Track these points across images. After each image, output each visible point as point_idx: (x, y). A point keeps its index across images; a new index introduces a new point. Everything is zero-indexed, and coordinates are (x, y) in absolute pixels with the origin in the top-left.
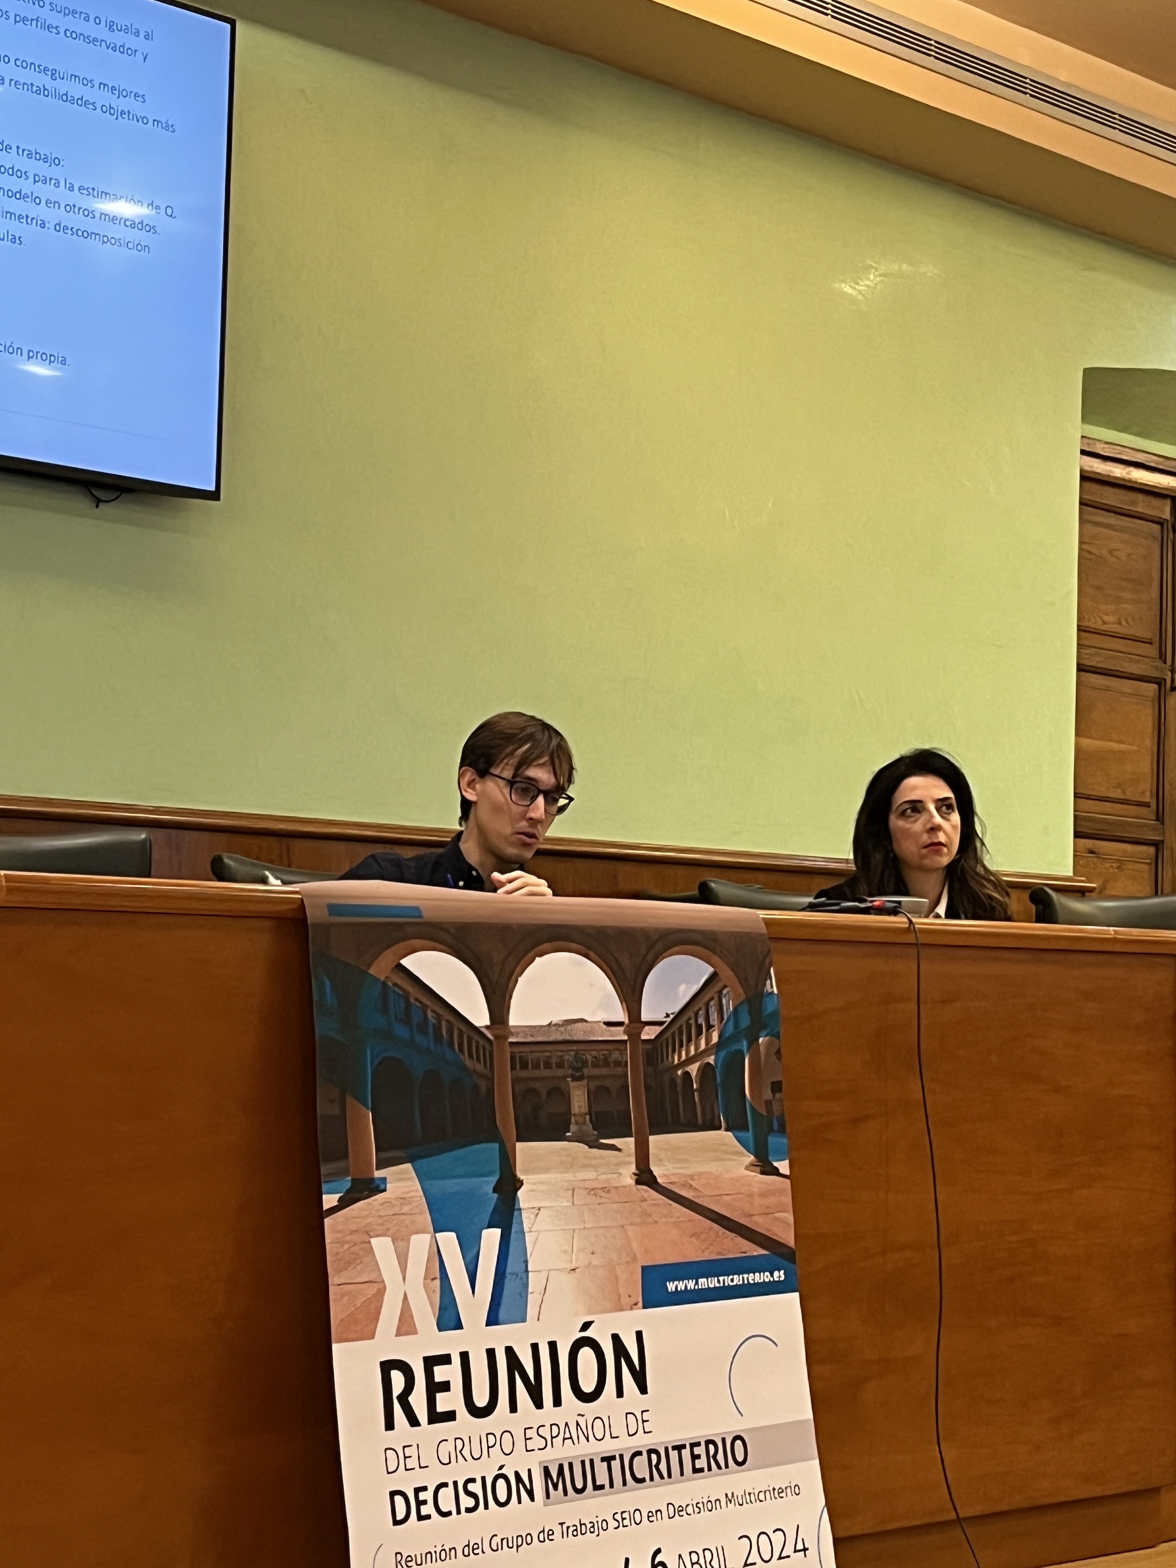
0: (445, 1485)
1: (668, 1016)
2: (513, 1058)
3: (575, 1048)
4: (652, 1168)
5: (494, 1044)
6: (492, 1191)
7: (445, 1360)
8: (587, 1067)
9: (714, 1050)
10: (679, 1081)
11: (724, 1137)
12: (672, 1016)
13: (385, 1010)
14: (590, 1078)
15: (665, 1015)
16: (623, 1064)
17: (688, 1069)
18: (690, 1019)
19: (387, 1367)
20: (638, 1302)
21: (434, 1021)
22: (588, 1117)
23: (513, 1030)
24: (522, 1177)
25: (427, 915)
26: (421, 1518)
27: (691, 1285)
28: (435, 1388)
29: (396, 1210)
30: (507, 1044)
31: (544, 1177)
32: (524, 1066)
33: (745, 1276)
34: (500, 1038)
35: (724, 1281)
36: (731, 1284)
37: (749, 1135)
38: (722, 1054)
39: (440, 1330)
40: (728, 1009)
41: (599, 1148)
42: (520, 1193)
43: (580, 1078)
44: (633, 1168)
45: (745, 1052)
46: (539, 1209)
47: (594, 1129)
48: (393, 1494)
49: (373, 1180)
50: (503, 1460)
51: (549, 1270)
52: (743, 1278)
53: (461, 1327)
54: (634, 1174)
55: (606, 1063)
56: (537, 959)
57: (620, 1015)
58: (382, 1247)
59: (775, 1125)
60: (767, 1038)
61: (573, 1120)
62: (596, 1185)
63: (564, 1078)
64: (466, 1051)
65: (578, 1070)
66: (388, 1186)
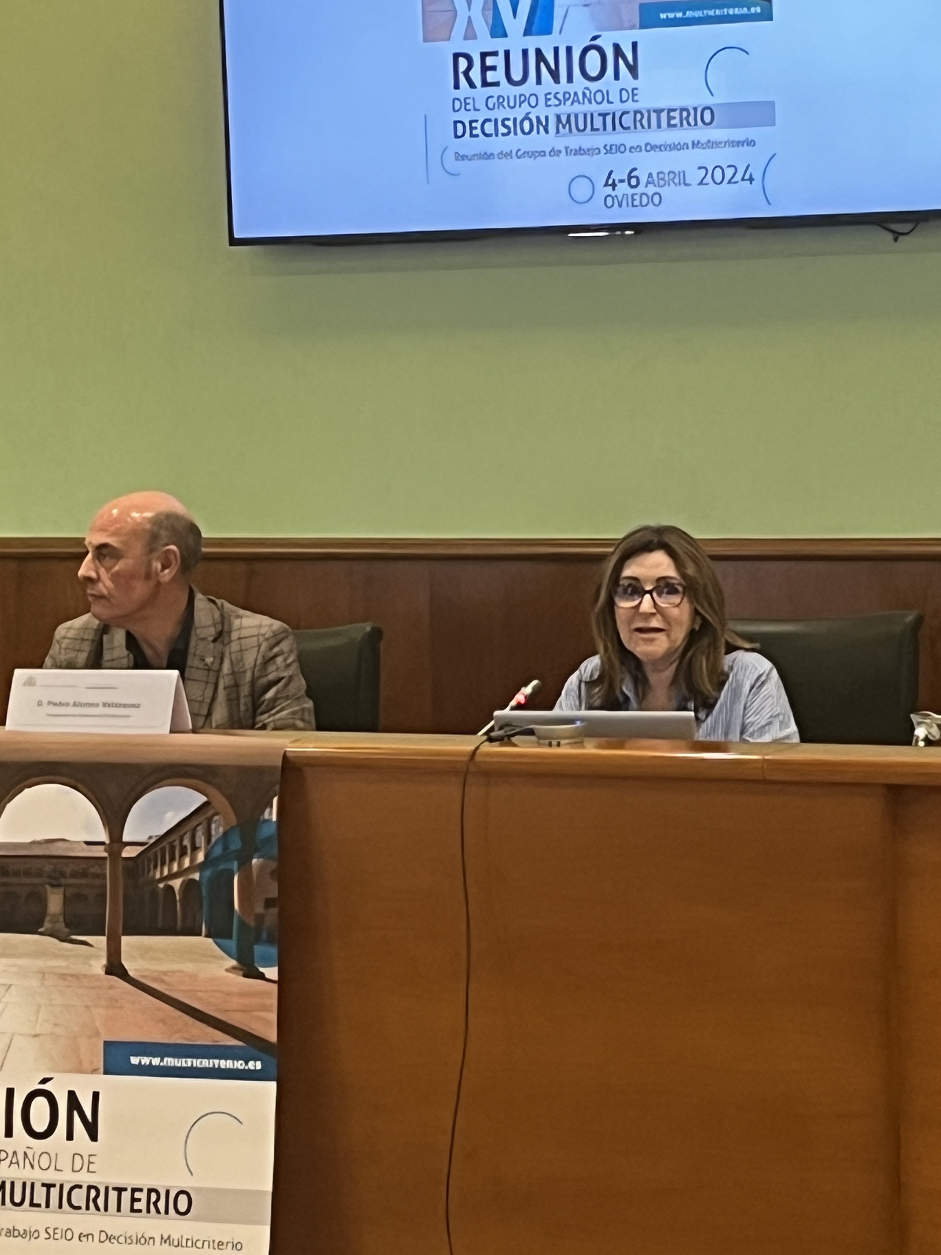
1: (150, 837)
3: (55, 861)
4: (123, 963)
8: (65, 877)
9: (200, 868)
10: (161, 893)
11: (204, 942)
12: (155, 839)
14: (66, 886)
15: (148, 837)
16: (102, 875)
17: (171, 883)
18: (174, 841)
20: (99, 1069)
22: (61, 919)
27: (156, 1061)
33: (216, 1062)
35: (192, 1062)
36: (200, 1066)
37: (232, 944)
38: (208, 872)
40: (217, 834)
41: (69, 943)
43: (59, 886)
44: (104, 961)
45: (235, 872)
46: (10, 985)
47: (67, 925)
51: (13, 1033)
52: (213, 1063)
54: (105, 966)
55: (84, 874)
56: (26, 790)
57: (103, 836)
59: (264, 936)
60: (261, 860)
61: (48, 918)
62: (67, 972)
63: (43, 885)
65: (56, 879)
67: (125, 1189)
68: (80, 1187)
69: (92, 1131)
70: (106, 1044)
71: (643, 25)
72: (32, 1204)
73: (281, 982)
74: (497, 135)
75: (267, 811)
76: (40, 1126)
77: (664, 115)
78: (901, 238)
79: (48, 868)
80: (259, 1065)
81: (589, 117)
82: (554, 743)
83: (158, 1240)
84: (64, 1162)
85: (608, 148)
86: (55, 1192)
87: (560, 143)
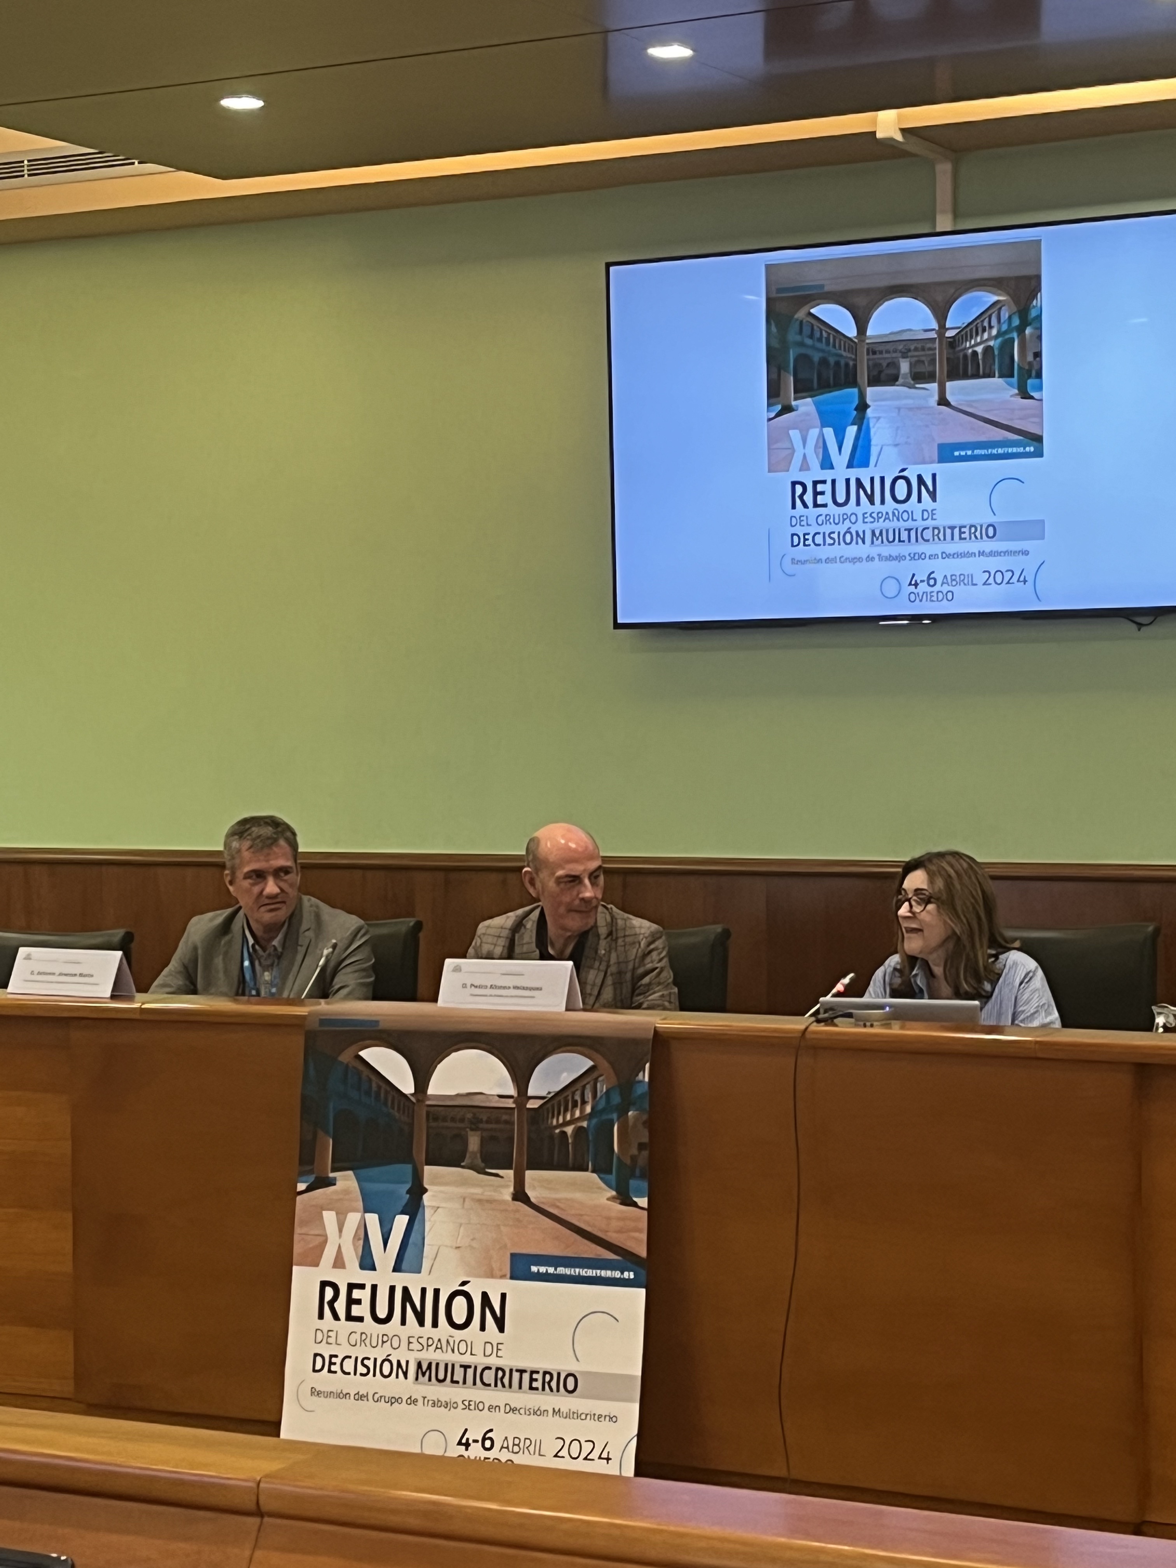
0: (350, 1357)
1: (549, 1093)
2: (427, 1114)
3: (474, 1110)
4: (526, 1192)
5: (416, 1106)
6: (405, 1192)
7: (362, 1287)
8: (482, 1123)
9: (588, 1117)
10: (557, 1137)
11: (590, 1176)
12: (553, 1094)
13: (345, 1080)
14: (483, 1130)
15: (547, 1092)
16: (511, 1121)
17: (565, 1129)
18: (568, 1095)
19: (324, 1284)
20: (506, 1275)
21: (376, 1089)
22: (479, 1155)
23: (430, 1097)
24: (427, 1187)
25: (382, 1026)
26: (330, 1371)
27: (551, 1270)
28: (351, 1302)
29: (340, 1197)
30: (425, 1106)
31: (442, 1189)
32: (436, 1119)
33: (598, 1271)
34: (421, 1101)
35: (579, 1272)
36: (586, 1275)
37: (612, 1178)
38: (594, 1121)
39: (361, 1269)
40: (602, 1091)
41: (485, 1175)
42: (426, 1197)
43: (477, 1130)
44: (511, 1189)
45: (615, 1121)
46: (438, 1208)
47: (483, 1161)
48: (316, 1355)
49: (328, 1177)
51: (440, 1246)
52: (596, 1273)
53: (375, 1270)
54: (512, 1194)
55: (498, 1121)
56: (453, 1053)
57: (511, 1090)
58: (329, 1218)
59: (638, 1172)
60: (636, 1113)
61: (468, 1155)
62: (482, 1197)
63: (464, 1129)
64: (396, 1108)
65: (475, 1124)
66: (337, 1183)
67: (525, 1371)
68: (490, 1368)
69: (500, 1324)
70: (513, 1256)
71: (941, 460)
72: (453, 1381)
73: (651, 1209)
74: (824, 545)
75: (641, 1074)
76: (459, 1319)
77: (956, 531)
78: (1143, 629)
79: (469, 1116)
80: (632, 1276)
81: (897, 532)
82: (868, 1024)
83: (551, 1412)
84: (478, 1349)
85: (912, 555)
86: (470, 1372)
87: (874, 551)
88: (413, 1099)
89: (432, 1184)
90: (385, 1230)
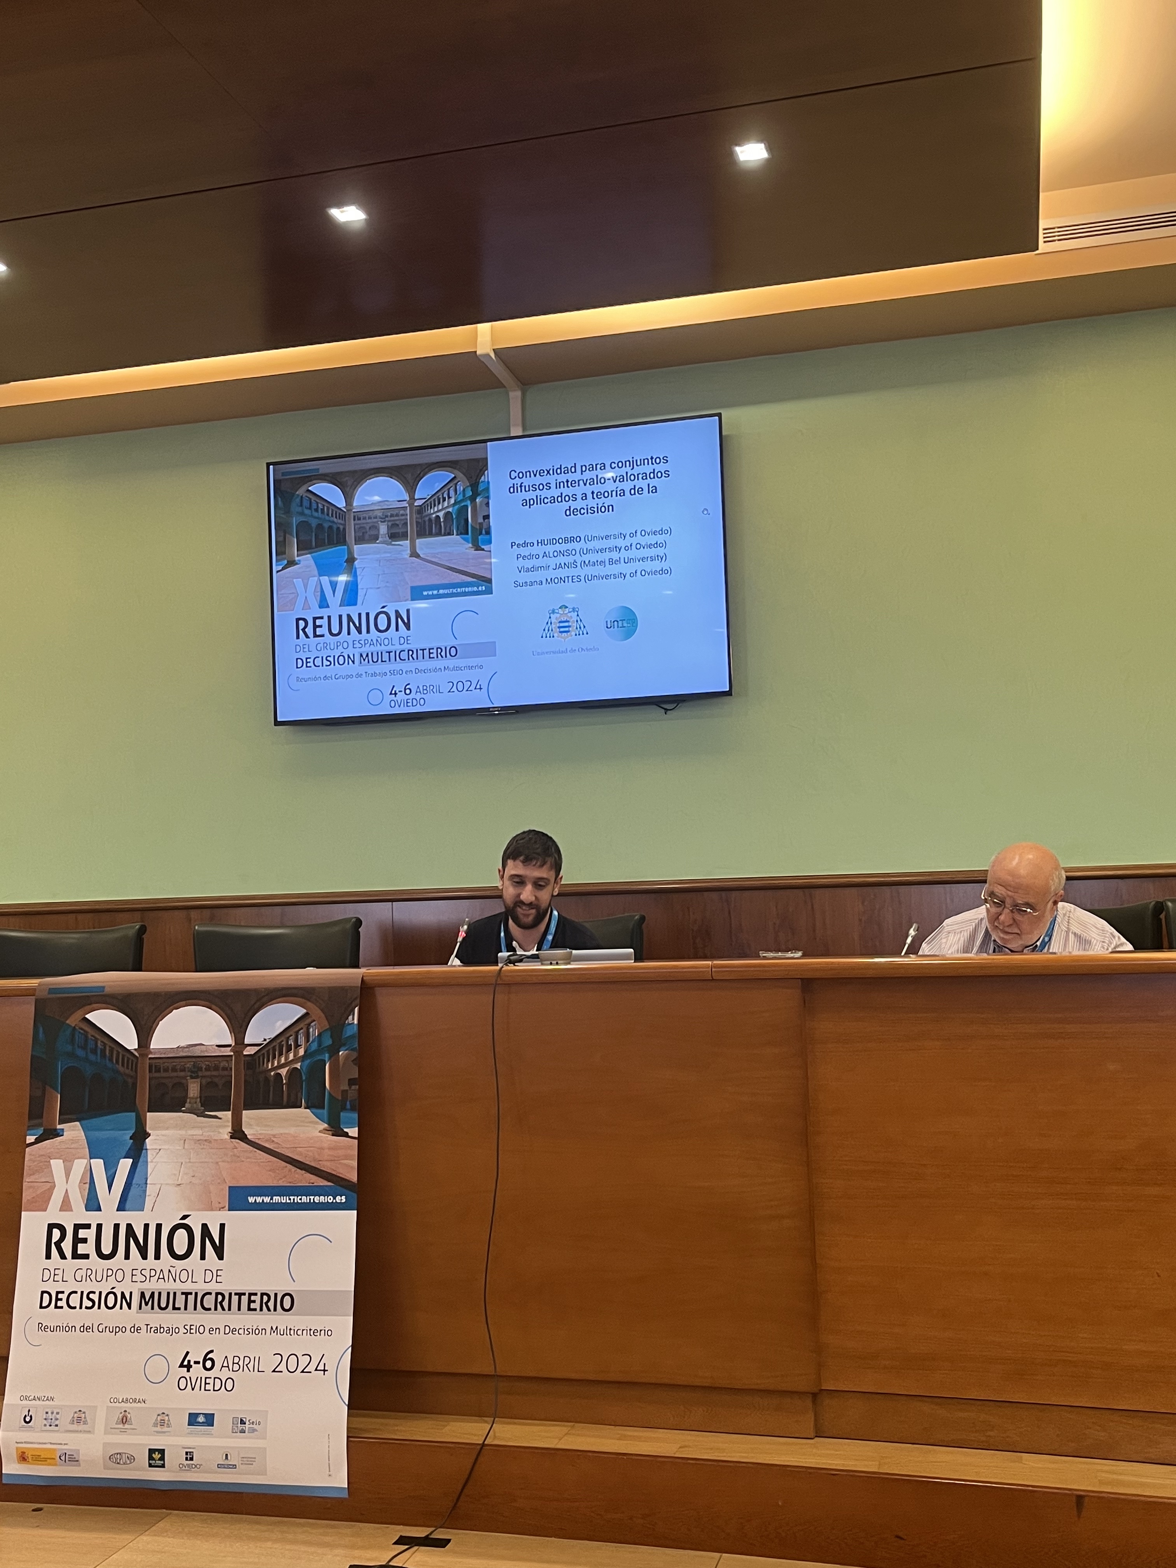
0: (76, 1292)
1: (265, 1040)
2: (150, 1066)
3: (194, 1060)
4: (244, 1130)
5: (139, 1060)
6: (129, 1138)
7: (88, 1226)
8: (201, 1070)
9: (301, 1060)
11: (304, 1113)
12: (268, 1041)
13: (72, 1041)
14: (203, 1077)
15: (262, 1040)
16: (229, 1069)
17: (279, 1071)
18: (282, 1041)
19: (51, 1227)
20: (225, 1207)
21: (101, 1047)
22: (199, 1100)
23: (152, 1051)
24: (150, 1132)
25: (107, 990)
26: (56, 1307)
27: (267, 1199)
28: (77, 1241)
29: (67, 1146)
30: (148, 1059)
31: (164, 1132)
32: (158, 1070)
33: (312, 1198)
34: (144, 1055)
35: (294, 1199)
36: (300, 1201)
37: (325, 1112)
38: (307, 1062)
39: (87, 1210)
40: (314, 1035)
41: (204, 1117)
42: (148, 1142)
43: (197, 1077)
44: (230, 1129)
45: (327, 1060)
46: (160, 1150)
47: (202, 1105)
48: (43, 1292)
49: (56, 1130)
50: (115, 1284)
51: (162, 1184)
52: (310, 1199)
53: (101, 1210)
54: (230, 1133)
55: (216, 1068)
56: (174, 1011)
57: (229, 1040)
58: (57, 1165)
59: (348, 1106)
60: (346, 1052)
61: (188, 1100)
62: (201, 1138)
63: (185, 1077)
64: (120, 1064)
65: (195, 1073)
66: (65, 1133)
67: (244, 1294)
68: (210, 1294)
69: (220, 1252)
70: (231, 1188)
72: (174, 1308)
73: (360, 1138)
75: (350, 1017)
76: (180, 1250)
80: (344, 1199)
83: (269, 1330)
84: (199, 1277)
86: (191, 1298)
88: (136, 1054)
89: (154, 1128)
90: (110, 1173)
